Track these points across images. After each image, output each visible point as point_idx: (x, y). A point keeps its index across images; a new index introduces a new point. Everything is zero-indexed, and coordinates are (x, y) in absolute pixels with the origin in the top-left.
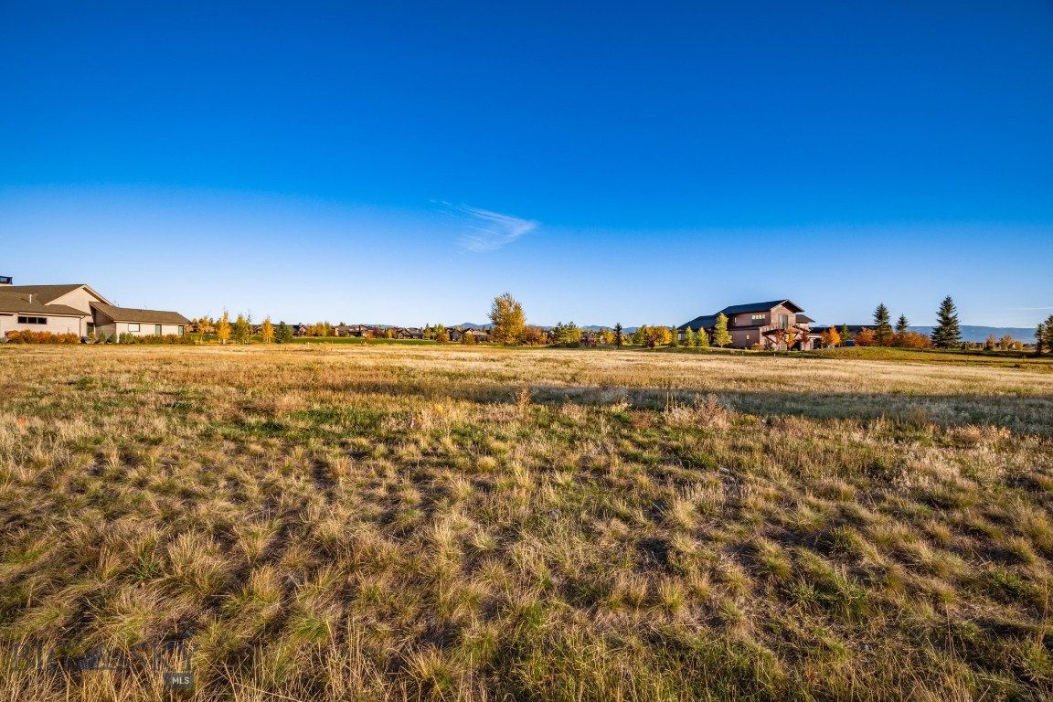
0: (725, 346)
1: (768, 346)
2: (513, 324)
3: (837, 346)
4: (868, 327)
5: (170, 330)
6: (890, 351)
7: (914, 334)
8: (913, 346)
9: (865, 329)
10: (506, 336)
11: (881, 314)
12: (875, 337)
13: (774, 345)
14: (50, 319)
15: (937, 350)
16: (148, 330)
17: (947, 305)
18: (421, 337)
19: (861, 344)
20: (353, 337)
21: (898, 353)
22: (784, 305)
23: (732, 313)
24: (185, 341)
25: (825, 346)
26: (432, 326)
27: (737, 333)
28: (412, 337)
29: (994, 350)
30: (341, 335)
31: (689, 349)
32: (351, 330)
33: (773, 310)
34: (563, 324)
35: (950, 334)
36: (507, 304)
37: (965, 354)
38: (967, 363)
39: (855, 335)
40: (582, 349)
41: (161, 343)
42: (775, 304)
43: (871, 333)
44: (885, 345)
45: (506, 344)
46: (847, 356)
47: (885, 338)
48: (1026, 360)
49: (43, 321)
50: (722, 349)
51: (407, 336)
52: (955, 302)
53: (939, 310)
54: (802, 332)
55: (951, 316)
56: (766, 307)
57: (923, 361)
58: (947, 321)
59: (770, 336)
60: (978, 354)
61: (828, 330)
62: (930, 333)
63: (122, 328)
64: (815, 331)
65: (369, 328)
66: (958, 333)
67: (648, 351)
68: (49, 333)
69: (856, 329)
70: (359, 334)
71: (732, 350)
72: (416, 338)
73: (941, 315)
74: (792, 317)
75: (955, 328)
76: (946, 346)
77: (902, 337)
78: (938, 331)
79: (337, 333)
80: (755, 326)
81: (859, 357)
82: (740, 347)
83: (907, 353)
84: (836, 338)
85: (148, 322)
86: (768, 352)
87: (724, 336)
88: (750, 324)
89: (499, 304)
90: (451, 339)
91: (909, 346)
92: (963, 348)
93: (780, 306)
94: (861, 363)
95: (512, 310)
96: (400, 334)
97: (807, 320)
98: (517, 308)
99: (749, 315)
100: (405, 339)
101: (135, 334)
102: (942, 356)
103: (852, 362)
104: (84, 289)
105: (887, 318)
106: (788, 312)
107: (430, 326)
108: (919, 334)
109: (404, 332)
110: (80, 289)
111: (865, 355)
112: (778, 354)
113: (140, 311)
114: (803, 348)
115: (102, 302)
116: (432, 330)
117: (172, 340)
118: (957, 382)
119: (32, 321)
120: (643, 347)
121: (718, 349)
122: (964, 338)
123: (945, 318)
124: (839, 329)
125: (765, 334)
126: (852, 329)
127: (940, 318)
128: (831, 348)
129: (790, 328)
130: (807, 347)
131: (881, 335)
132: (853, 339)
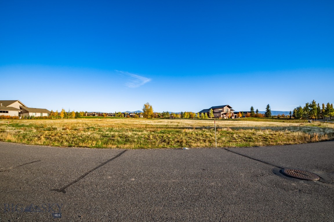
0: (212, 118)
1: (223, 118)
2: (150, 112)
3: (241, 117)
4: (248, 112)
5: (45, 115)
6: (254, 118)
7: (260, 114)
8: (260, 117)
9: (248, 113)
10: (147, 115)
11: (252, 109)
12: (250, 115)
13: (225, 117)
14: (9, 112)
15: (266, 118)
16: (38, 115)
17: (268, 106)
18: (114, 116)
19: (247, 117)
20: (92, 116)
21: (256, 119)
22: (227, 106)
23: (214, 108)
24: (49, 118)
25: (238, 117)
26: (117, 112)
27: (215, 114)
28: (111, 116)
29: (280, 118)
30: (88, 115)
31: (203, 119)
32: (91, 114)
33: (224, 108)
34: (165, 112)
35: (269, 114)
36: (148, 106)
37: (273, 119)
38: (272, 121)
39: (245, 114)
40: (171, 119)
41: (43, 119)
42: (225, 106)
43: (249, 114)
44: (253, 117)
45: (148, 118)
46: (244, 120)
47: (253, 115)
48: (287, 120)
49: (7, 112)
50: (212, 119)
51: (110, 116)
52: (270, 106)
53: (266, 108)
54: (232, 114)
55: (269, 109)
56: (222, 107)
57: (262, 121)
58: (268, 111)
59: (224, 115)
60: (276, 119)
61: (238, 113)
62: (264, 113)
63: (31, 114)
64: (235, 113)
65: (97, 113)
66: (271, 114)
67: (191, 119)
68: (9, 116)
69: (246, 113)
70: (94, 115)
71: (215, 119)
72: (113, 116)
73: (267, 109)
74: (229, 110)
75: (270, 112)
76: (268, 117)
77: (257, 115)
78: (266, 113)
79: (86, 115)
80: (220, 112)
81: (247, 120)
82: (216, 118)
83: (258, 119)
84: (241, 115)
85: (38, 112)
86: (223, 119)
87: (212, 115)
88: (218, 111)
89: (145, 106)
90: (125, 116)
91: (259, 117)
92: (272, 117)
93: (226, 107)
94: (248, 121)
95: (149, 107)
96: (107, 115)
97: (233, 110)
98: (151, 107)
99: (218, 109)
100: (109, 117)
101: (35, 116)
102: (267, 120)
103: (246, 121)
104: (18, 102)
105: (253, 110)
106: (228, 108)
107: (116, 112)
108: (261, 114)
109: (109, 114)
110: (17, 102)
111: (248, 120)
112: (226, 120)
113: (35, 109)
114: (232, 118)
115: (24, 106)
116: (117, 113)
117: (46, 118)
118: (268, 125)
119: (4, 112)
120: (189, 118)
121: (211, 119)
122: (272, 115)
123: (268, 110)
124: (241, 112)
125: (222, 114)
126: (244, 112)
127: (267, 110)
128: (239, 118)
129: (229, 113)
130: (233, 118)
131: (252, 114)
132: (245, 115)
